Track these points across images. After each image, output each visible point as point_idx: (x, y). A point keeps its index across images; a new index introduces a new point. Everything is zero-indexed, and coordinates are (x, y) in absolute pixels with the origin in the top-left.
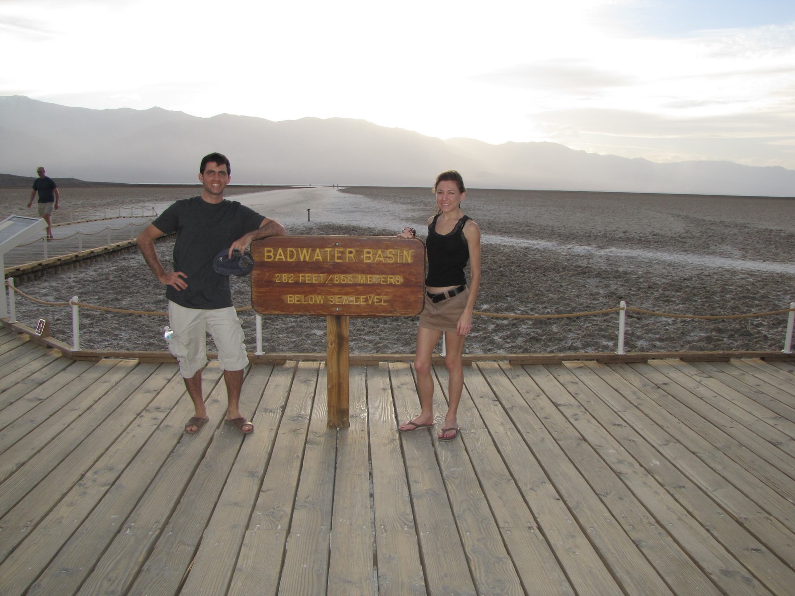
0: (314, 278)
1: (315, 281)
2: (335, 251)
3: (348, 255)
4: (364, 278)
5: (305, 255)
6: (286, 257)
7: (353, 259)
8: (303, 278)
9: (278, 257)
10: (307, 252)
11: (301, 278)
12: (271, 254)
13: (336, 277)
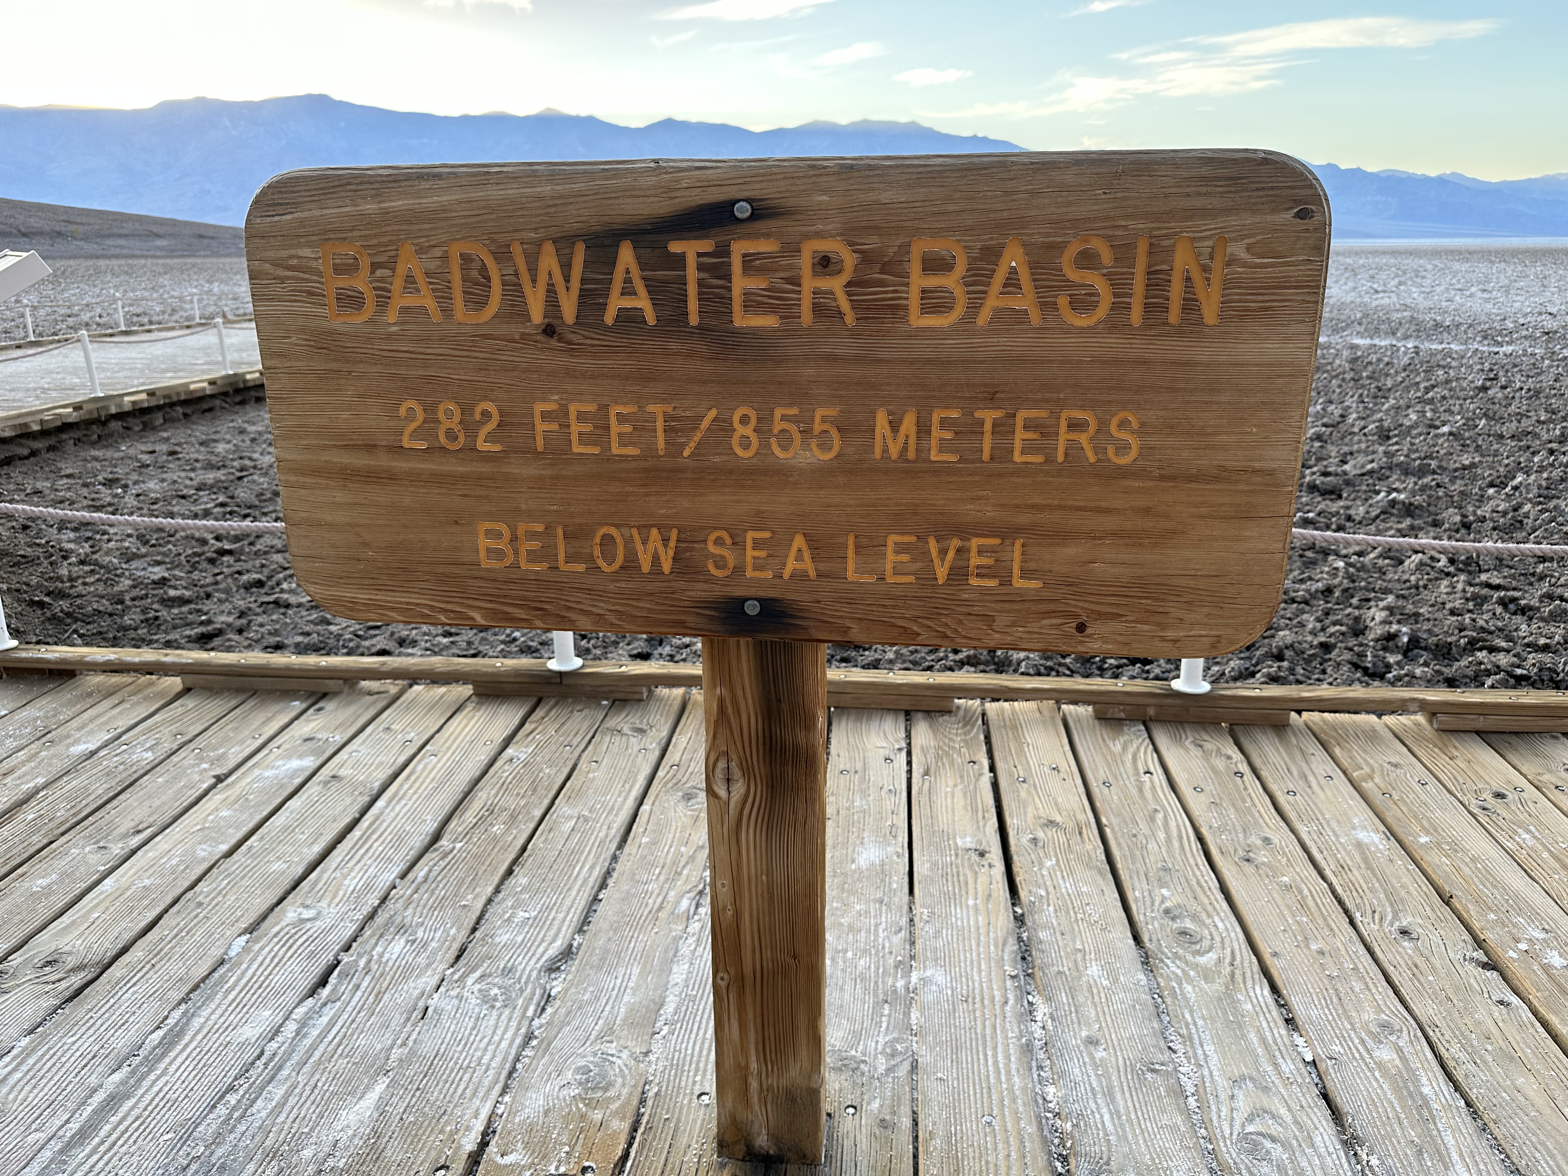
0: (615, 428)
1: (622, 445)
2: (728, 254)
3: (809, 283)
4: (909, 424)
5: (551, 290)
6: (444, 297)
7: (845, 305)
8: (555, 427)
9: (400, 300)
10: (566, 267)
11: (541, 427)
12: (361, 283)
13: (744, 420)
